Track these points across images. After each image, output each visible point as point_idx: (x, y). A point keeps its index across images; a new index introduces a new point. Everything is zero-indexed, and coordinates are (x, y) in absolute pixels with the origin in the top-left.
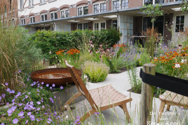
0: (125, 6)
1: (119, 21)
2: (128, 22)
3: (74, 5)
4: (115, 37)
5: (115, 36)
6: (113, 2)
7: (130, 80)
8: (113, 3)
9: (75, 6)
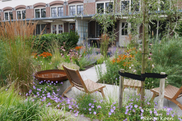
0: (80, 11)
1: (77, 25)
2: (84, 25)
3: (31, 6)
5: (74, 38)
6: (70, 6)
7: (97, 76)
8: (70, 8)
9: (33, 8)
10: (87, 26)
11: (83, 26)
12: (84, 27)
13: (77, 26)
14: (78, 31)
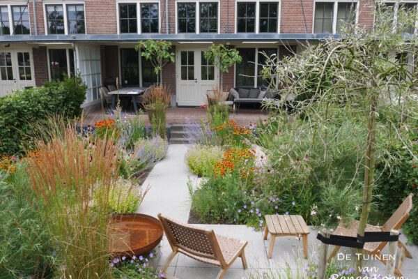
0: (77, 20)
1: (78, 58)
2: (92, 58)
6: (46, 6)
8: (47, 10)
12: (92, 62)
13: (78, 62)
14: (81, 74)
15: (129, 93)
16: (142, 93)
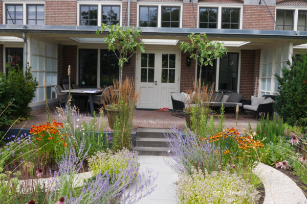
0: (36, 20)
1: (29, 51)
2: (48, 55)
4: (21, 93)
5: (21, 89)
6: (6, 5)
10: (56, 56)
11: (46, 57)
12: (47, 59)
13: (29, 55)
14: (32, 70)
15: (85, 92)
16: (100, 93)
